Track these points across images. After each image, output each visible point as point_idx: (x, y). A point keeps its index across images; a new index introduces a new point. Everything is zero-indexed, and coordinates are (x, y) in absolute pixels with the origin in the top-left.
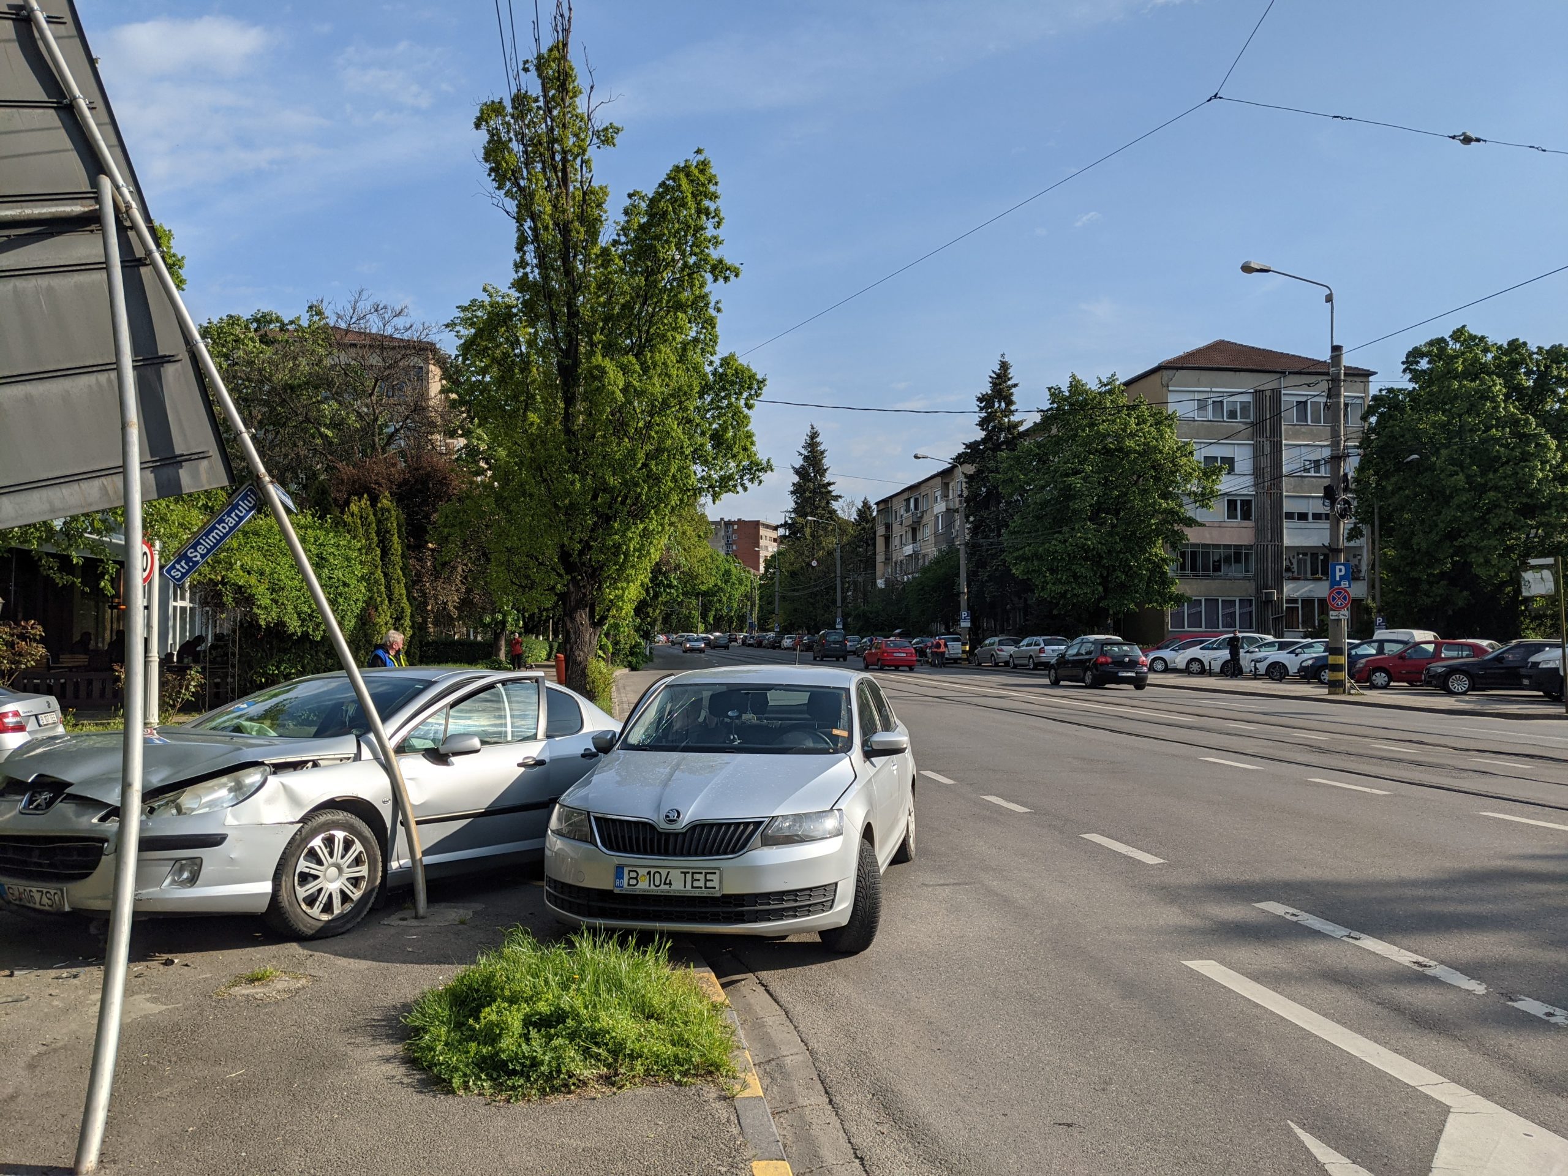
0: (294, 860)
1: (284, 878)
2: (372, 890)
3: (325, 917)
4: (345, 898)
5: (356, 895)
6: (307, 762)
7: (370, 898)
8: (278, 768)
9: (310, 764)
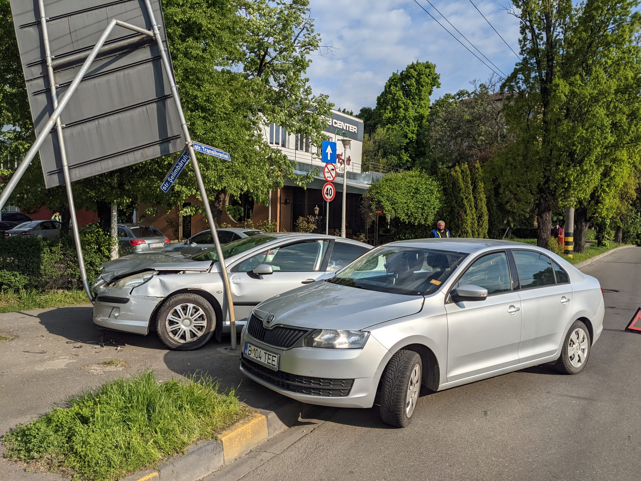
0: (165, 314)
1: (159, 321)
2: (209, 333)
3: (182, 341)
4: (193, 335)
5: (200, 334)
6: (180, 271)
7: (207, 337)
8: (161, 273)
9: (181, 272)
